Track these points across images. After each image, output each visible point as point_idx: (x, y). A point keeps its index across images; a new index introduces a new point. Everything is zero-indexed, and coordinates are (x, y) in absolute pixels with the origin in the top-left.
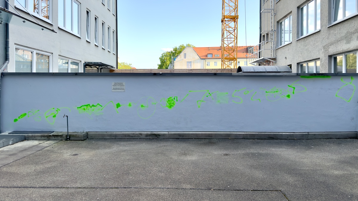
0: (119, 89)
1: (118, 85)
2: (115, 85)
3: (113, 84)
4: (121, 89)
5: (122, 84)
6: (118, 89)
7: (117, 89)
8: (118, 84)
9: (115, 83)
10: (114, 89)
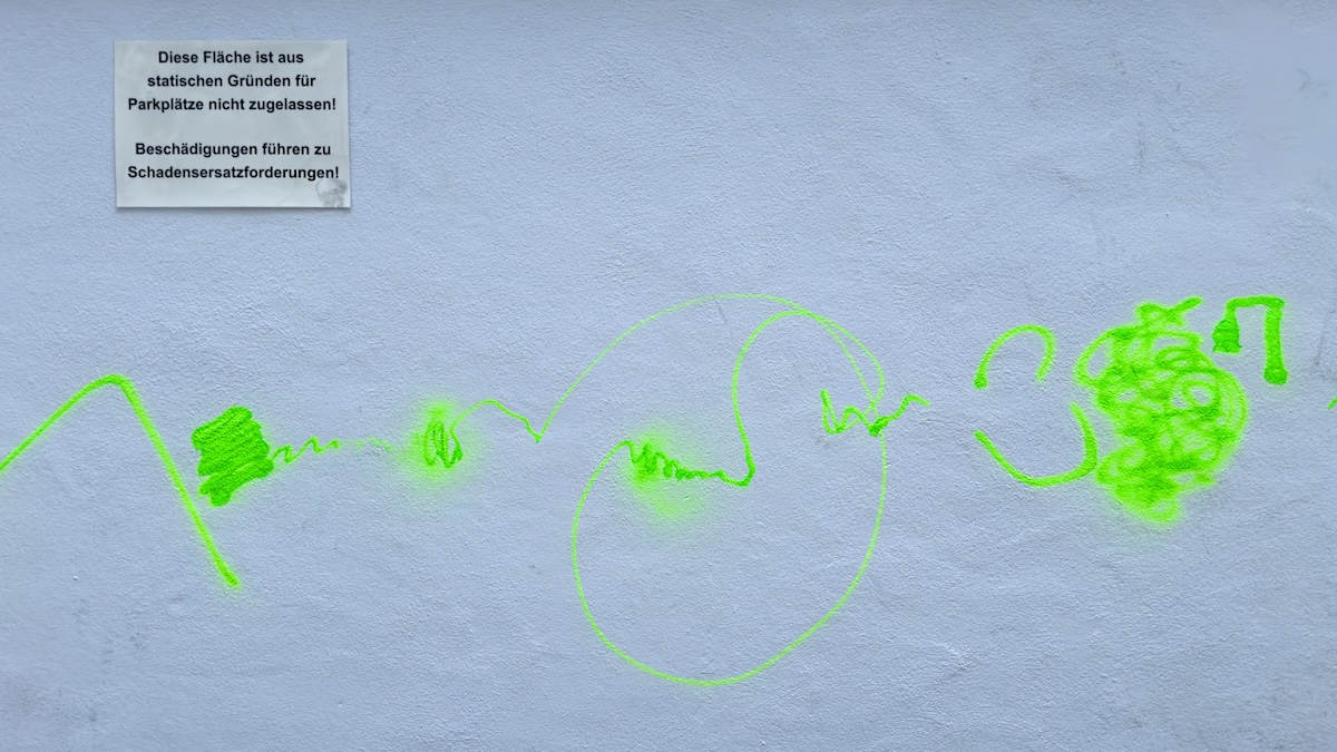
0: (237, 162)
1: (226, 93)
2: (162, 94)
3: (135, 65)
4: (279, 162)
5: (290, 70)
6: (224, 162)
7: (198, 162)
8: (222, 71)
9: (164, 57)
10: (157, 164)
